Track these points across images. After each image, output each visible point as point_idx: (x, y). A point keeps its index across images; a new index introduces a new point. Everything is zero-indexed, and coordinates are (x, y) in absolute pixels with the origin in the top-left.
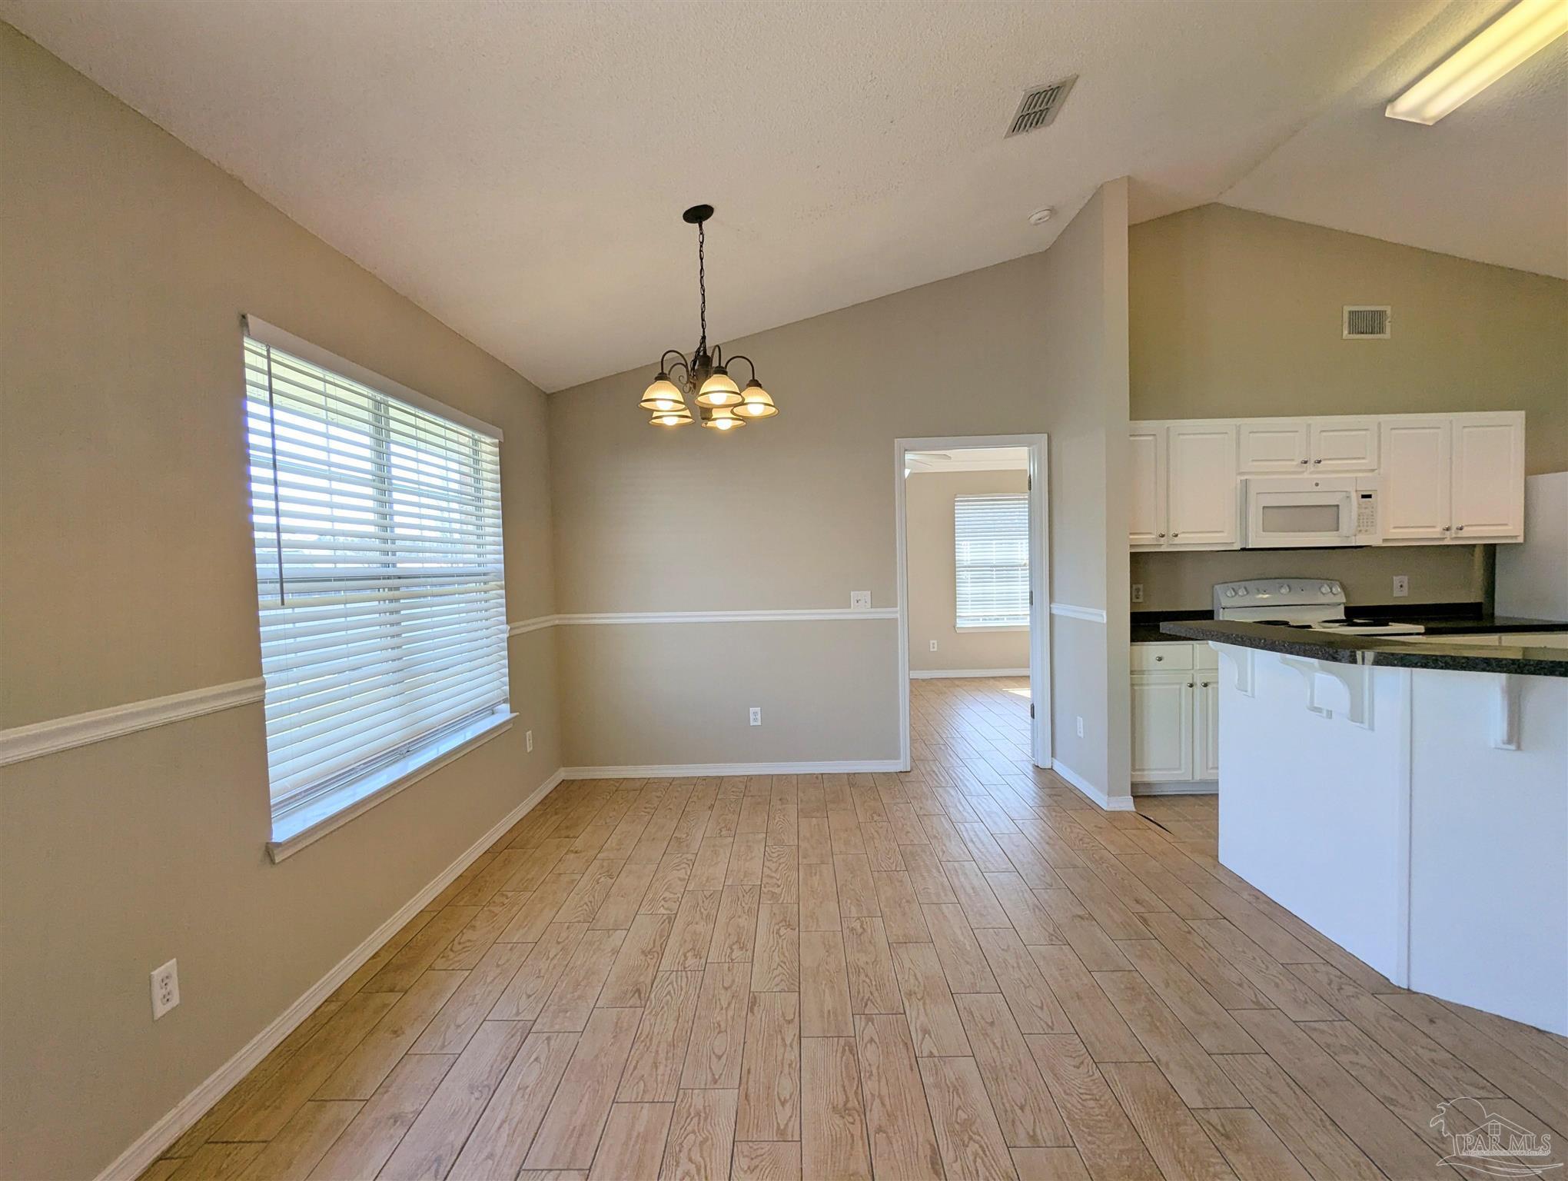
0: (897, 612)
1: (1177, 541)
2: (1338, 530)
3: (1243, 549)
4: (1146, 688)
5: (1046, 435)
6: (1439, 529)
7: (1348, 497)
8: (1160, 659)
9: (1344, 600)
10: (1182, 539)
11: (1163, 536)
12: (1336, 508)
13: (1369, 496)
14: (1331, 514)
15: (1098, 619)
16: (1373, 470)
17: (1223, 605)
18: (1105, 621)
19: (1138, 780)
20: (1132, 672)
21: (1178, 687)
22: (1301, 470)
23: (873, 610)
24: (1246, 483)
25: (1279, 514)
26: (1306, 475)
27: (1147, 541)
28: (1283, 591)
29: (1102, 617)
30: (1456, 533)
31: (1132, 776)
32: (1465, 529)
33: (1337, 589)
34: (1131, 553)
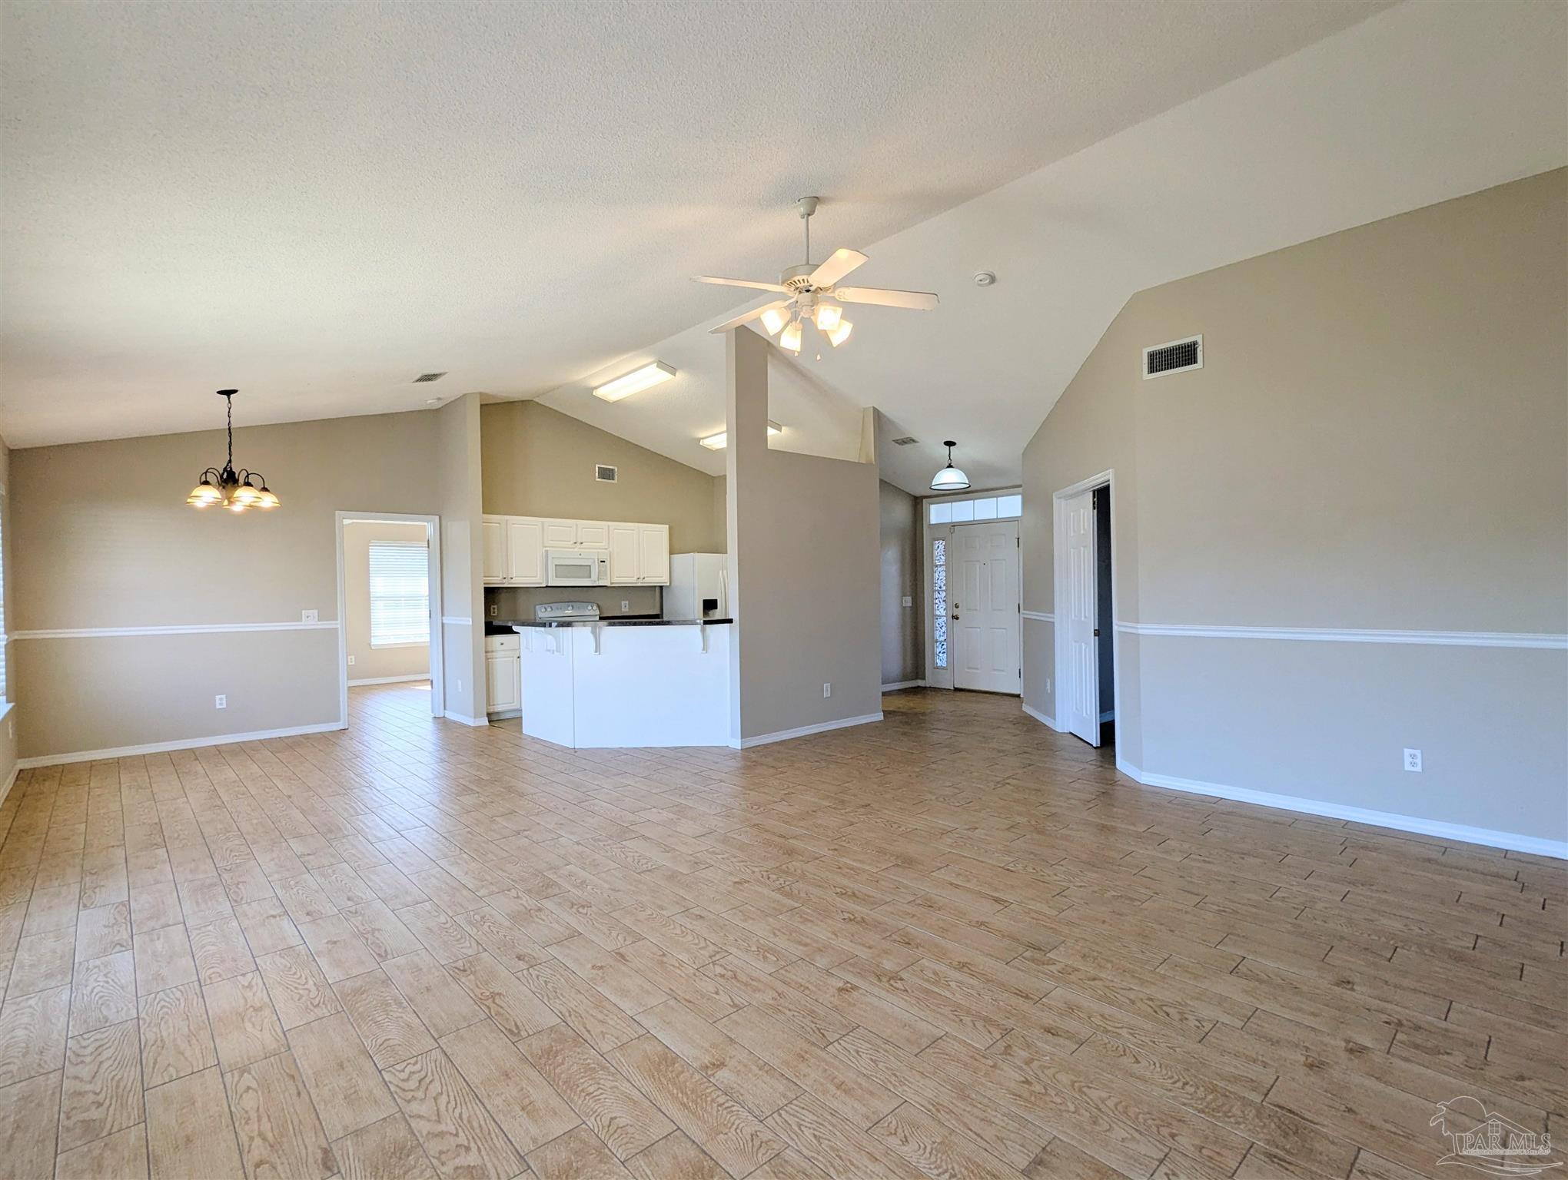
0: (337, 624)
1: (512, 581)
2: (589, 578)
3: (547, 587)
4: (494, 660)
5: (438, 517)
6: (635, 578)
7: (594, 562)
8: (502, 644)
10: (516, 581)
11: (505, 579)
12: (589, 567)
13: (604, 562)
14: (586, 570)
15: (468, 623)
16: (606, 549)
18: (471, 623)
19: (491, 711)
20: (486, 652)
21: (511, 658)
22: (574, 547)
23: (319, 623)
24: (547, 552)
25: (562, 569)
26: (576, 550)
27: (496, 581)
28: (569, 608)
29: (469, 621)
30: (642, 580)
31: (487, 709)
32: (646, 578)
33: (594, 608)
34: (485, 588)
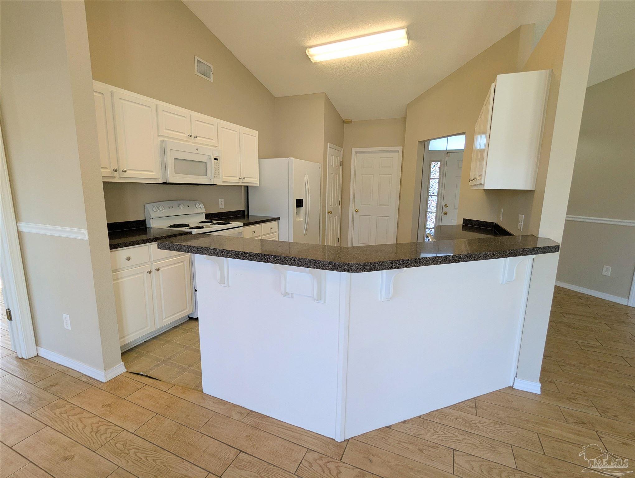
1: (125, 175)
2: (206, 176)
3: (164, 183)
6: (238, 178)
7: (209, 158)
8: (128, 258)
9: (204, 210)
10: (129, 174)
11: (116, 171)
12: (204, 164)
13: (217, 160)
14: (203, 166)
15: (80, 236)
16: (216, 147)
17: (152, 216)
18: (86, 236)
20: (113, 273)
21: (142, 275)
22: (188, 140)
24: (163, 143)
26: (190, 143)
27: (105, 173)
28: (181, 207)
29: (83, 234)
30: (243, 180)
32: (246, 179)
33: (202, 206)
